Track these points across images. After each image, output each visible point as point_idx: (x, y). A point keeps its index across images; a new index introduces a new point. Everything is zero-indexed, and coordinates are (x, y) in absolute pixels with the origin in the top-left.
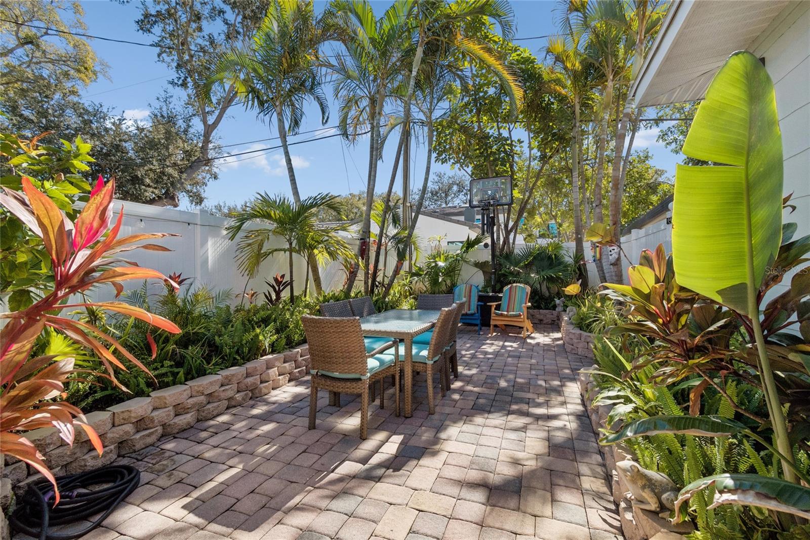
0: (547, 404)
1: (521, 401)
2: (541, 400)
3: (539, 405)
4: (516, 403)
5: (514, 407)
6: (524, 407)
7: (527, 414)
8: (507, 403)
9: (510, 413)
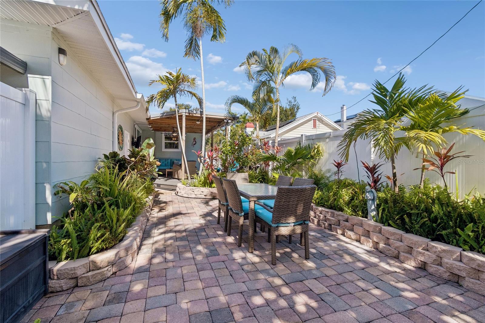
0: (166, 240)
1: (182, 239)
2: (169, 242)
3: (171, 238)
4: (183, 236)
5: (184, 234)
6: (178, 235)
7: (176, 232)
8: (189, 236)
9: (185, 231)
